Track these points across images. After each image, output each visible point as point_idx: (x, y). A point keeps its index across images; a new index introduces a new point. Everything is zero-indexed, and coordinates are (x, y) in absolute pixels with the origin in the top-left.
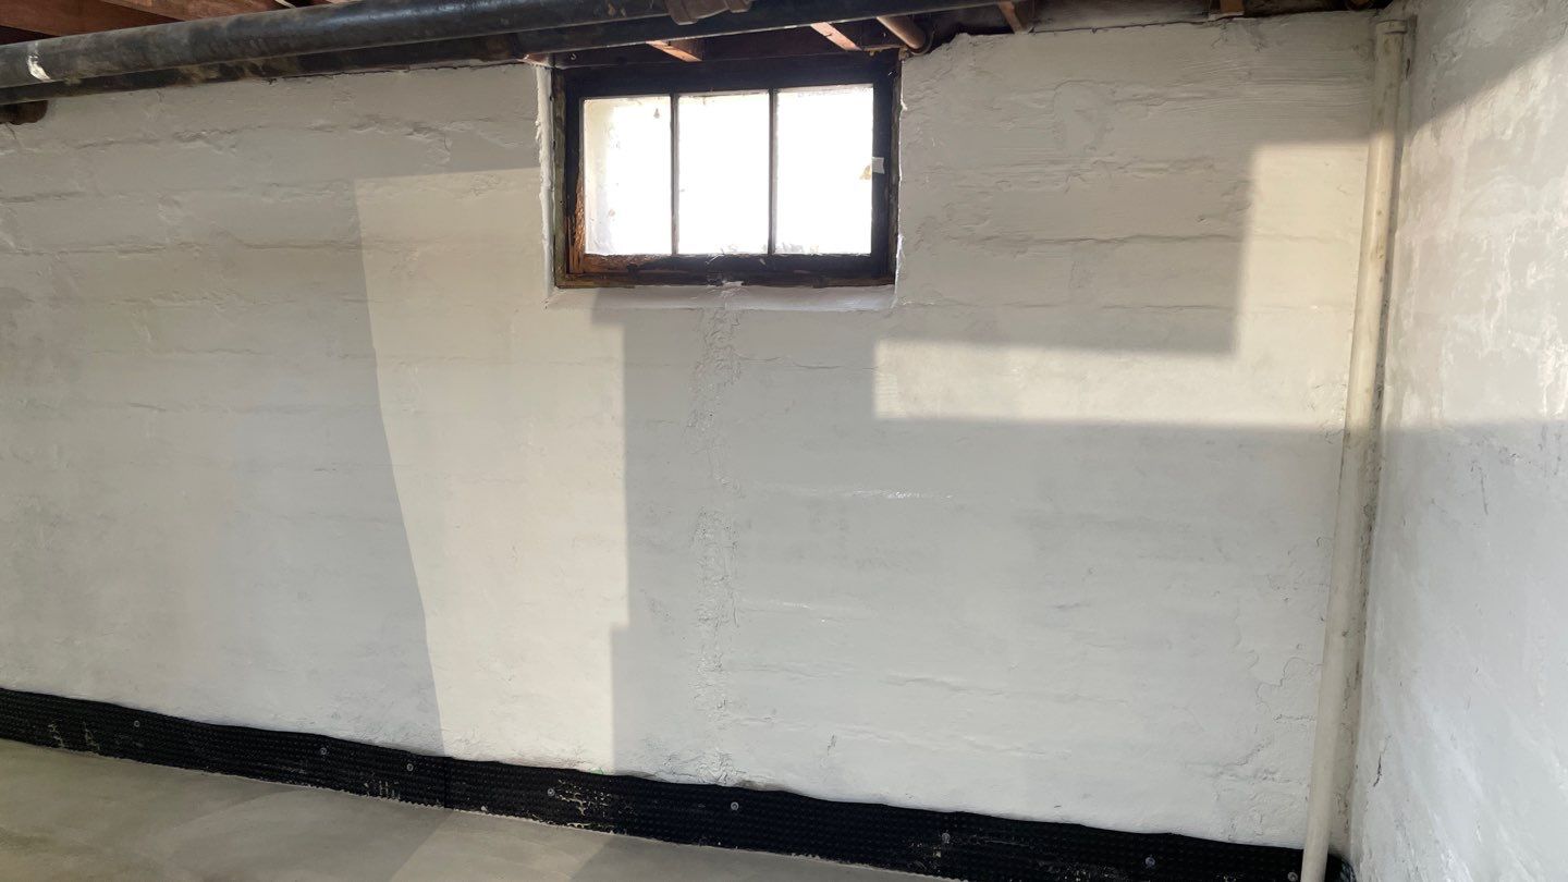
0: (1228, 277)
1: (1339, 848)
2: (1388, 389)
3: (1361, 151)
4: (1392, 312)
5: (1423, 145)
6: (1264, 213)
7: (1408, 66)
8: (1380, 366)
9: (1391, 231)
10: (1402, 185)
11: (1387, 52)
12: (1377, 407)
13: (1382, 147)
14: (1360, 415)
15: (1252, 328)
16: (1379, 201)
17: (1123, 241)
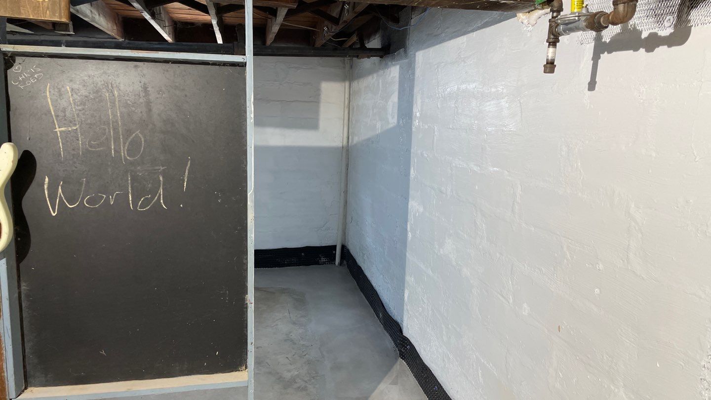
0: (317, 112)
1: (343, 243)
2: (350, 137)
3: (343, 84)
4: (350, 120)
5: (355, 84)
6: (323, 97)
7: (351, 67)
8: (348, 132)
9: (349, 103)
10: (351, 92)
11: (347, 63)
12: (348, 142)
13: (347, 84)
14: (345, 143)
15: (322, 124)
16: (347, 96)
17: (292, 102)
